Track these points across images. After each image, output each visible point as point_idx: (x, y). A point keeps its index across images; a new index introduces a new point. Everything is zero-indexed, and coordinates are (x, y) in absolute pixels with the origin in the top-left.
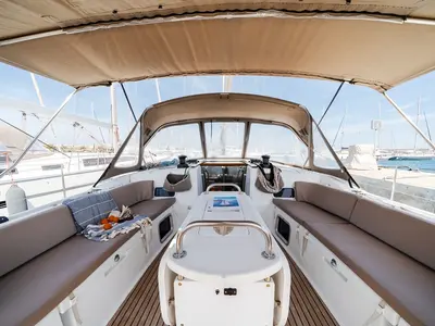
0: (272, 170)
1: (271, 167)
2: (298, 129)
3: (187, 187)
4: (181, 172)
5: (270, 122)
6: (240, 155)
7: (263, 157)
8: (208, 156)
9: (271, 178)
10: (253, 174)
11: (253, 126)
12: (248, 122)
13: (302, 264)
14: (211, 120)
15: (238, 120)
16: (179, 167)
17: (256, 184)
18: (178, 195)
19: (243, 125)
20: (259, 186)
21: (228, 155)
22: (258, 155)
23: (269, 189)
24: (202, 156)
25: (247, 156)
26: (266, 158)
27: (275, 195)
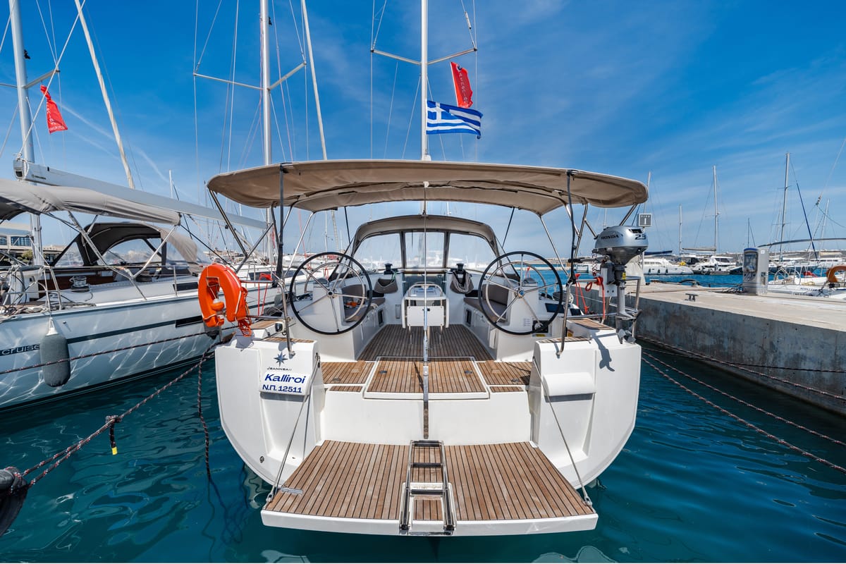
0: (464, 276)
1: (464, 273)
2: (490, 241)
3: (394, 290)
4: (389, 277)
5: (467, 233)
6: (441, 265)
7: (458, 265)
8: (408, 265)
9: (463, 282)
10: (449, 279)
11: (452, 236)
12: (447, 233)
13: (478, 335)
14: (412, 231)
15: (437, 230)
16: (385, 273)
17: (451, 287)
18: (387, 296)
19: (442, 235)
20: (453, 288)
21: (431, 264)
22: (454, 265)
23: (460, 289)
24: (401, 265)
25: (448, 266)
26: (460, 265)
27: (466, 295)
